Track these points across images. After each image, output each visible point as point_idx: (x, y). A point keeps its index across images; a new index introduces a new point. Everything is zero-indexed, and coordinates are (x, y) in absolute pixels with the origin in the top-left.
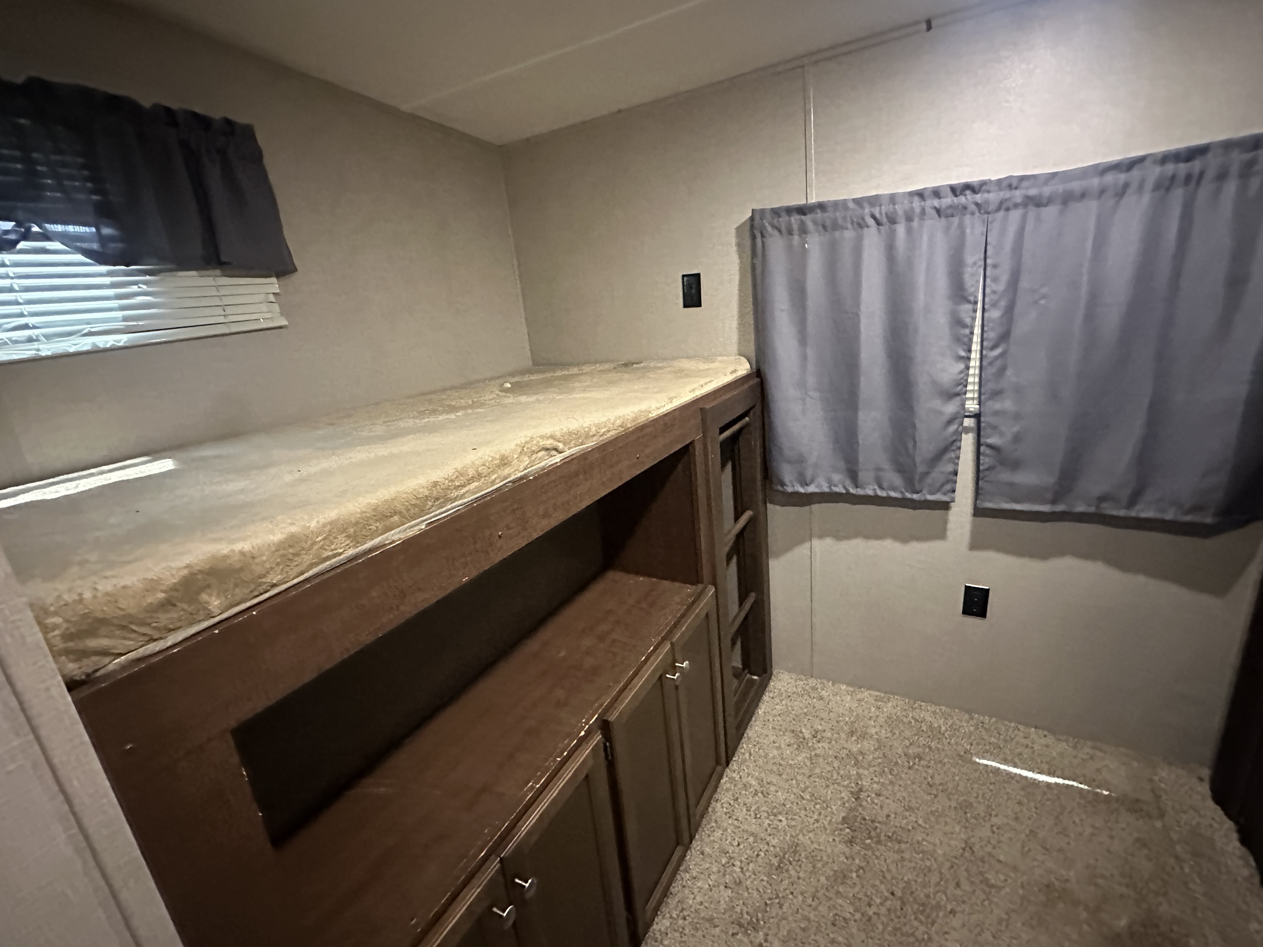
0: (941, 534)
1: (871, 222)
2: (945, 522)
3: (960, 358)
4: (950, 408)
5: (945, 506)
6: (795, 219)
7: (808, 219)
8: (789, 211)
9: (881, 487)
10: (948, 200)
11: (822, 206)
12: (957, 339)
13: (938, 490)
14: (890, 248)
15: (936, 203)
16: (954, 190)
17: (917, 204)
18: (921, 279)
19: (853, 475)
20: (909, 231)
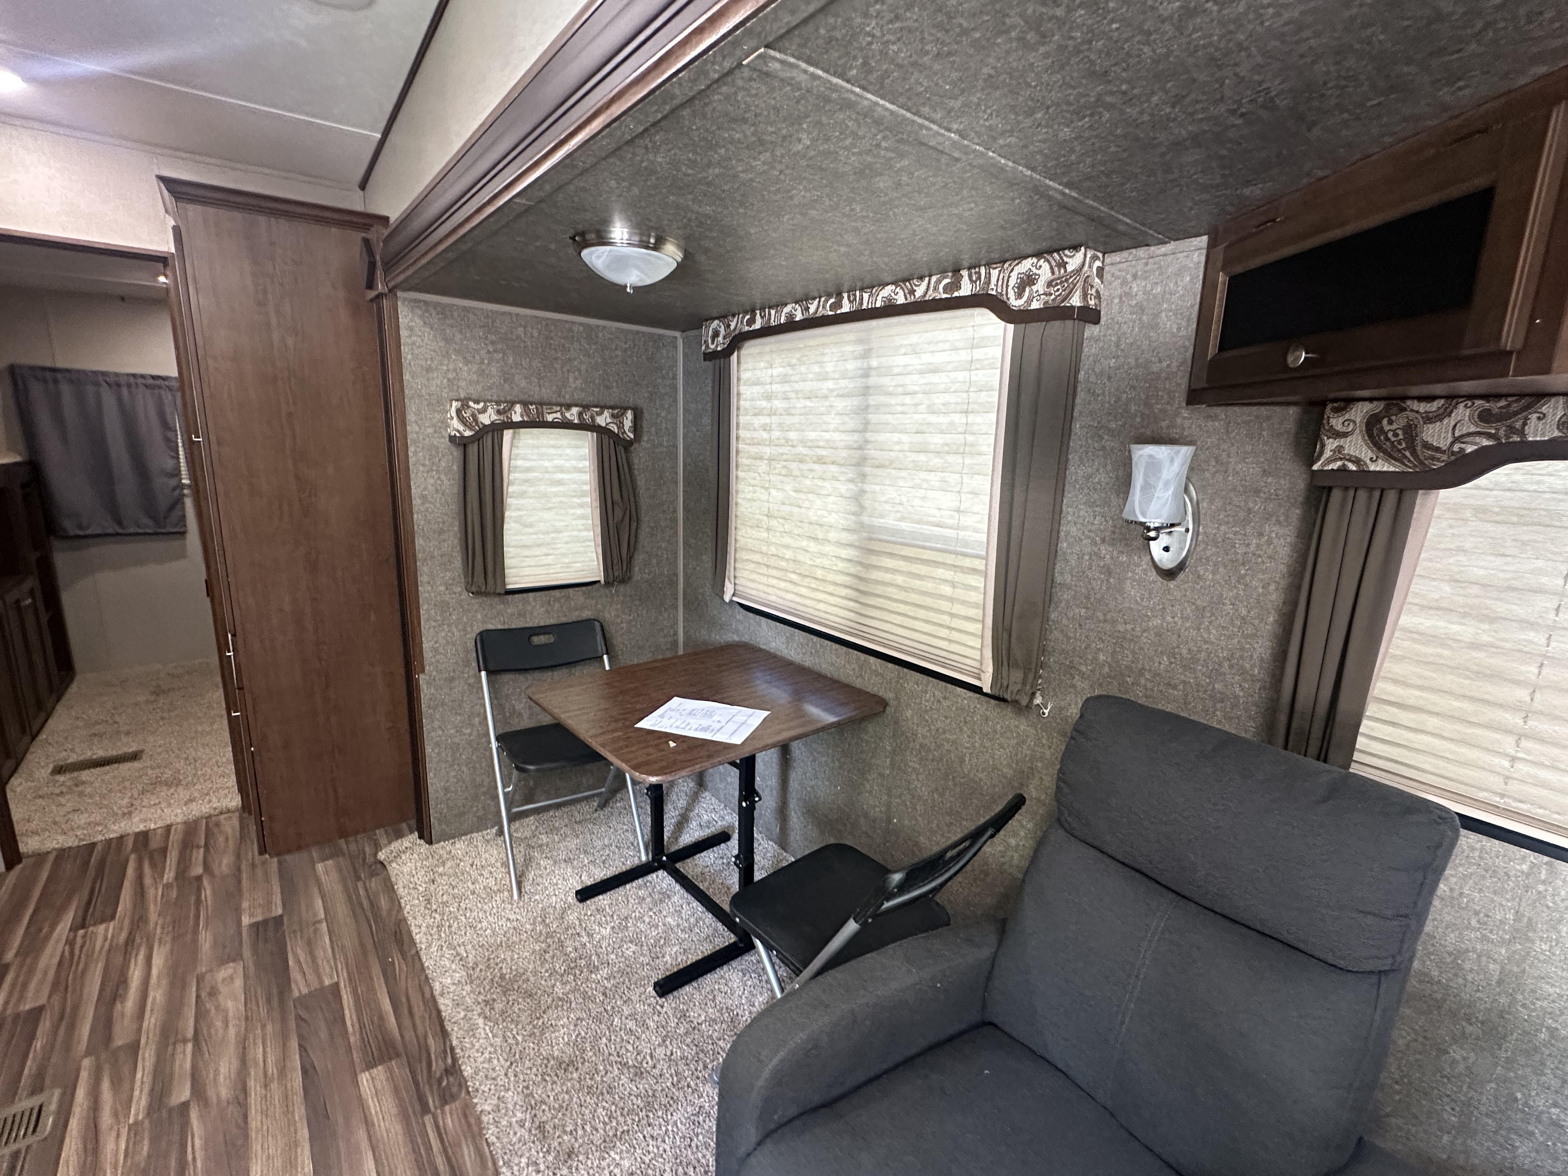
0: (182, 554)
1: (104, 384)
2: (184, 546)
3: (173, 457)
4: (173, 482)
5: (183, 534)
6: (48, 375)
7: (59, 376)
8: (44, 369)
9: (139, 526)
10: (150, 381)
11: (68, 371)
12: (170, 448)
13: (176, 526)
14: (120, 400)
15: (143, 381)
16: (154, 377)
17: (132, 379)
18: (141, 416)
19: (119, 523)
20: (130, 393)
